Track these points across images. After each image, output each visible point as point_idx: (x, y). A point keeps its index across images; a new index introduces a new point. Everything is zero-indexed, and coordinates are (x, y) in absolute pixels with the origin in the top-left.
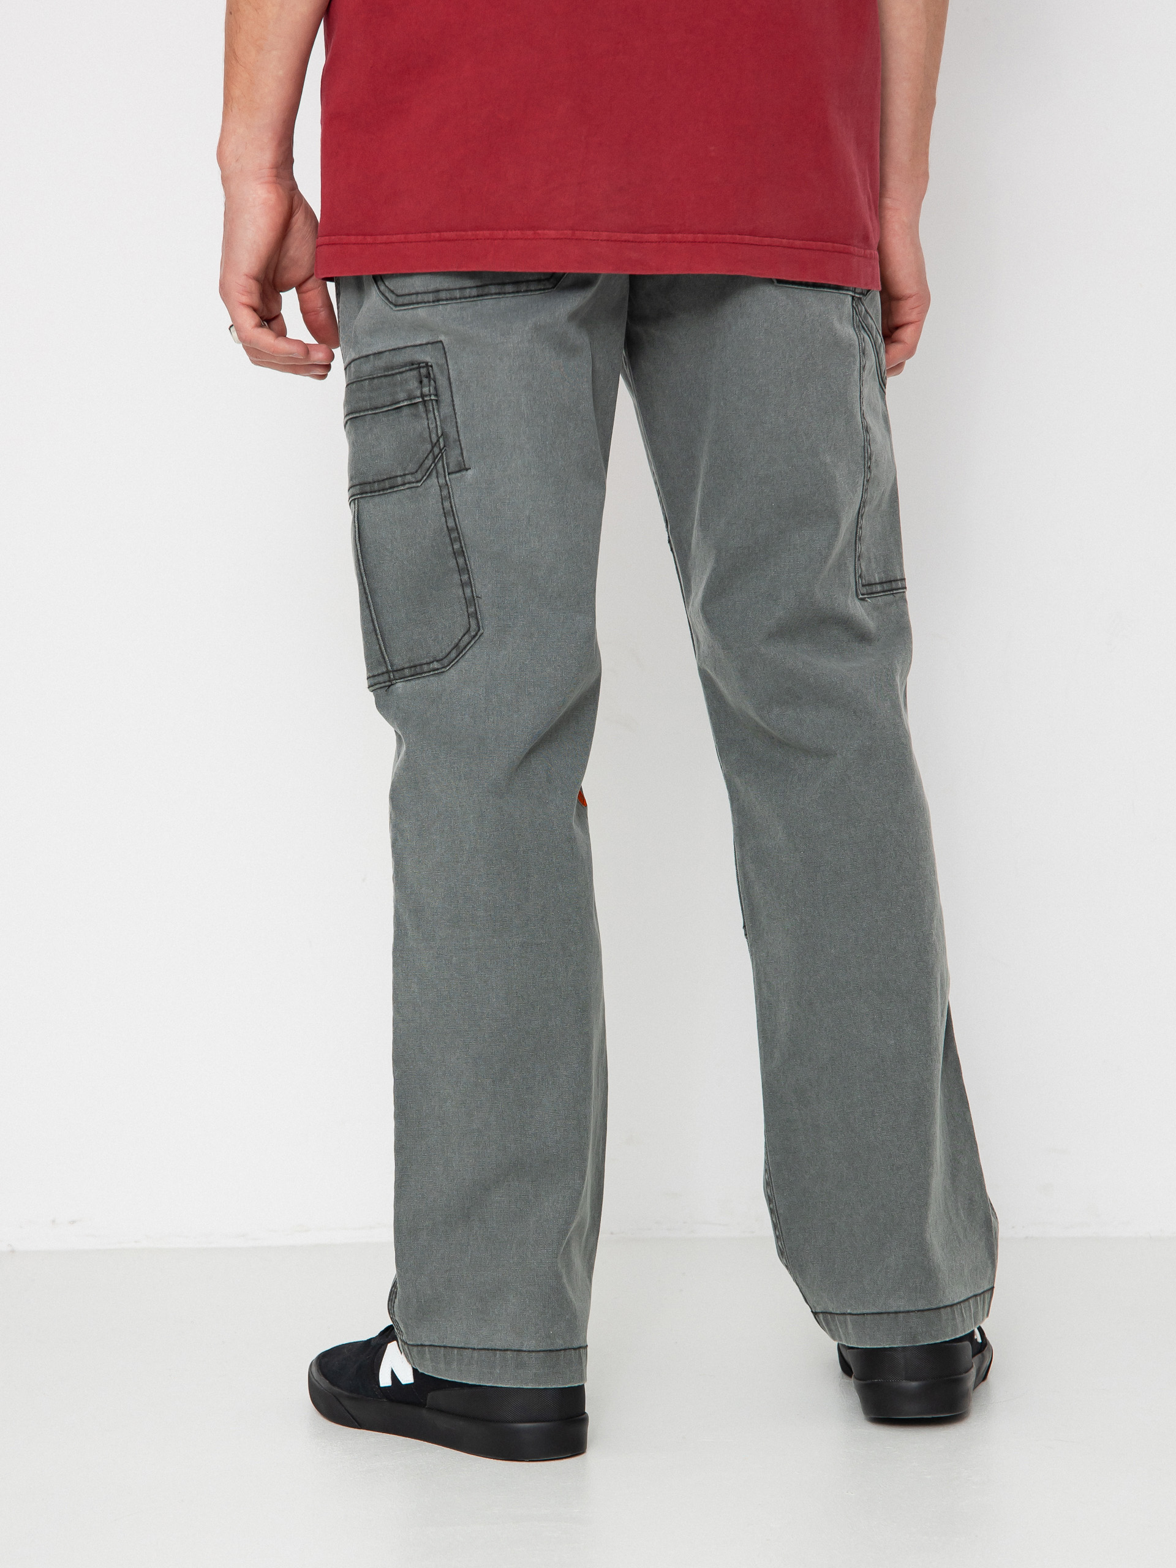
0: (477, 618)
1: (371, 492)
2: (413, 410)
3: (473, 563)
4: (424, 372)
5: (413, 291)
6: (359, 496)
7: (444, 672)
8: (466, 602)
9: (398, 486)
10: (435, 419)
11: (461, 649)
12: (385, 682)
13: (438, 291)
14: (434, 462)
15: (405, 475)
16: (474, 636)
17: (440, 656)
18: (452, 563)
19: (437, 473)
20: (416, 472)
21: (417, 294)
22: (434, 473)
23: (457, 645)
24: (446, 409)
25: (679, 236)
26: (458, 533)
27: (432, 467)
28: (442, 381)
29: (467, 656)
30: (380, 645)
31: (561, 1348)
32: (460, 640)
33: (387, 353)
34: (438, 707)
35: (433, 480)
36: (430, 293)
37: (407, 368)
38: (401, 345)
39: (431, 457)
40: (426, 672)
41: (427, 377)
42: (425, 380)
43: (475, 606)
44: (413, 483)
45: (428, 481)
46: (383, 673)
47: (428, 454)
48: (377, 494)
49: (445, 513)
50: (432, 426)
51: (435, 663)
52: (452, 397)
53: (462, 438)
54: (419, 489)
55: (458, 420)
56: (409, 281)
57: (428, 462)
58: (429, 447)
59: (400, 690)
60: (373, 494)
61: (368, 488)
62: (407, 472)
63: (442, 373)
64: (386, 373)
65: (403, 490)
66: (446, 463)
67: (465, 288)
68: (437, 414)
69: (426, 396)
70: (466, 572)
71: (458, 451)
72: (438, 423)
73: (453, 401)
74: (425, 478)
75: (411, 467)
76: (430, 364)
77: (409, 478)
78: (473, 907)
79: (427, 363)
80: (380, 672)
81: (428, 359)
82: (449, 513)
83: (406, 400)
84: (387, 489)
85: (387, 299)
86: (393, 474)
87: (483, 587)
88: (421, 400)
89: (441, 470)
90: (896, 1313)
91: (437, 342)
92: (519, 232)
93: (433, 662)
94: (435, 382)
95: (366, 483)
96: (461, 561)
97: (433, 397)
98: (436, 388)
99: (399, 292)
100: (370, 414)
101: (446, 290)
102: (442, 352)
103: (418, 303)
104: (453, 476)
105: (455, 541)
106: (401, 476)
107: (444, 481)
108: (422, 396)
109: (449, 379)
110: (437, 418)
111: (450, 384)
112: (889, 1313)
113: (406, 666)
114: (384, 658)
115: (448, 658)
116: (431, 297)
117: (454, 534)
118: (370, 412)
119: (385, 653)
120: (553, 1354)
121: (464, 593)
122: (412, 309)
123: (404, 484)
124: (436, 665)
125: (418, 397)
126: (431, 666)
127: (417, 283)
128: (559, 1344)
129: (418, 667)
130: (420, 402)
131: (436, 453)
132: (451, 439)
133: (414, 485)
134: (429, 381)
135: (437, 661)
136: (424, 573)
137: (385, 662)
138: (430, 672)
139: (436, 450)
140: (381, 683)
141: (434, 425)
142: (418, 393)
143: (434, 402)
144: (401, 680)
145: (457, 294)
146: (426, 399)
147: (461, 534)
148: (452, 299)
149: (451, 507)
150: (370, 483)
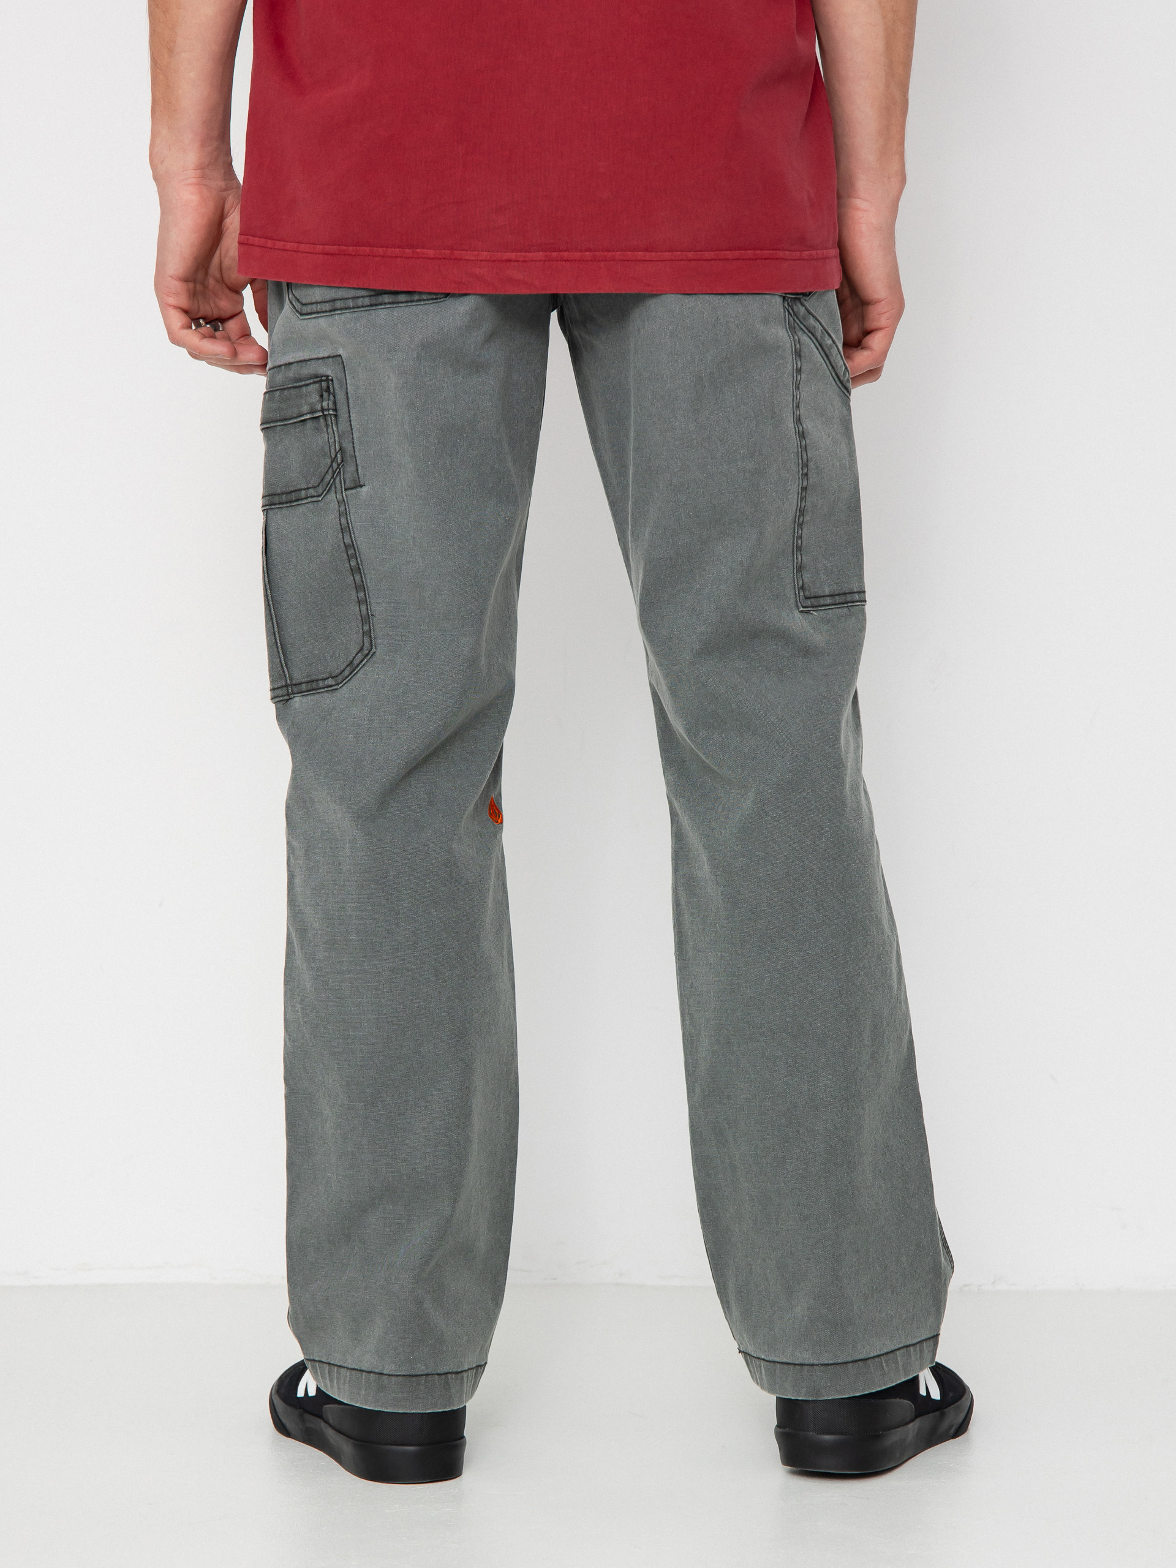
0: (371, 637)
1: (280, 504)
2: (315, 423)
3: (369, 581)
4: (325, 385)
5: (314, 301)
6: (267, 507)
7: (337, 689)
8: (362, 619)
9: (302, 499)
10: (334, 433)
11: (354, 666)
12: (283, 696)
13: (334, 300)
14: (332, 477)
15: (308, 488)
16: (367, 655)
17: (336, 673)
18: (349, 580)
19: (335, 488)
20: (318, 486)
21: (317, 303)
22: (333, 488)
23: (351, 662)
24: (343, 425)
25: (566, 254)
26: (355, 550)
27: (331, 482)
28: (340, 396)
29: (359, 675)
30: (280, 658)
31: (423, 1373)
32: (354, 657)
33: (296, 364)
34: (327, 724)
35: (332, 496)
36: (326, 302)
37: (312, 381)
38: (307, 357)
39: (330, 471)
40: (320, 688)
41: (326, 391)
42: (325, 394)
43: (370, 624)
44: (315, 497)
45: (328, 496)
46: (282, 687)
47: (329, 469)
48: (284, 505)
49: (342, 529)
50: (331, 441)
51: (330, 679)
52: (349, 412)
53: (357, 454)
54: (320, 504)
55: (355, 436)
56: (310, 291)
57: (328, 477)
58: (329, 461)
59: (297, 705)
60: (281, 506)
61: (276, 499)
62: (310, 486)
63: (341, 387)
64: (295, 385)
65: (306, 503)
66: (344, 479)
67: (358, 297)
68: (335, 429)
69: (326, 410)
70: (362, 589)
71: (353, 468)
72: (337, 438)
73: (350, 416)
74: (325, 493)
75: (314, 481)
76: (330, 378)
77: (312, 492)
78: (347, 930)
79: (327, 376)
80: (279, 685)
81: (329, 373)
82: (346, 529)
83: (309, 413)
84: (293, 502)
85: (294, 307)
86: (299, 487)
87: (378, 606)
88: (321, 414)
89: (338, 486)
90: (801, 1365)
91: (337, 356)
92: (398, 250)
93: (328, 678)
94: (334, 397)
95: (275, 495)
96: (358, 578)
97: (331, 412)
98: (335, 403)
99: (304, 301)
100: (280, 425)
101: (341, 299)
102: (341, 366)
103: (318, 313)
104: (349, 492)
105: (352, 558)
106: (305, 489)
107: (341, 497)
108: (323, 410)
109: (347, 393)
110: (335, 432)
111: (348, 398)
112: (795, 1364)
113: (304, 680)
114: (284, 672)
115: (342, 675)
116: (327, 307)
117: (351, 550)
118: (279, 424)
119: (284, 667)
120: (414, 1379)
121: (360, 611)
122: (314, 318)
123: (306, 498)
124: (330, 682)
125: (319, 411)
126: (326, 682)
127: (317, 294)
128: (420, 1369)
129: (315, 683)
130: (320, 416)
131: (334, 469)
132: (348, 455)
133: (315, 499)
134: (329, 396)
135: (332, 677)
136: (323, 588)
137: (285, 676)
138: (324, 688)
139: (335, 465)
140: (280, 697)
141: (333, 440)
142: (319, 407)
143: (333, 418)
144: (299, 695)
145: (351, 303)
146: (325, 413)
147: (357, 551)
148: (346, 309)
149: (348, 523)
150: (279, 494)
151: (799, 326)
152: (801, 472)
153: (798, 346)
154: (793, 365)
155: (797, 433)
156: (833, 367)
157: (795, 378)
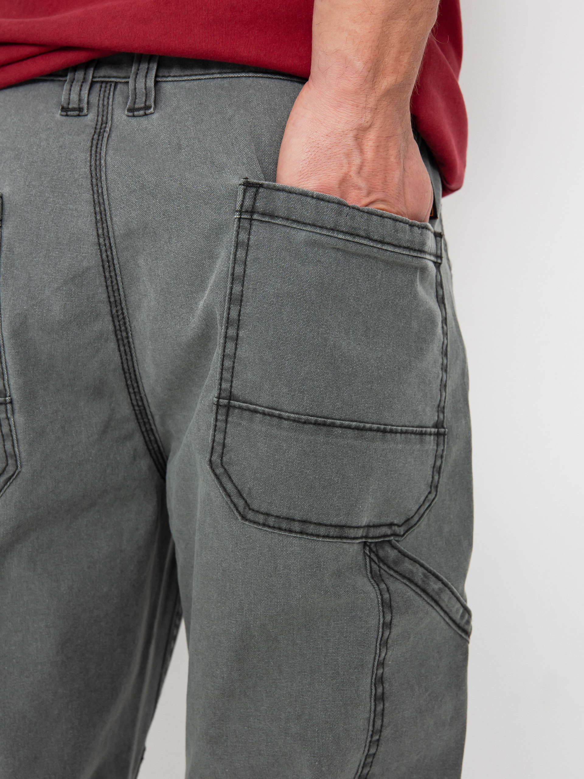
151: (388, 574)
152: (369, 739)
153: (386, 596)
154: (379, 619)
155: (373, 696)
156: (445, 612)
157: (380, 634)
